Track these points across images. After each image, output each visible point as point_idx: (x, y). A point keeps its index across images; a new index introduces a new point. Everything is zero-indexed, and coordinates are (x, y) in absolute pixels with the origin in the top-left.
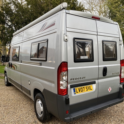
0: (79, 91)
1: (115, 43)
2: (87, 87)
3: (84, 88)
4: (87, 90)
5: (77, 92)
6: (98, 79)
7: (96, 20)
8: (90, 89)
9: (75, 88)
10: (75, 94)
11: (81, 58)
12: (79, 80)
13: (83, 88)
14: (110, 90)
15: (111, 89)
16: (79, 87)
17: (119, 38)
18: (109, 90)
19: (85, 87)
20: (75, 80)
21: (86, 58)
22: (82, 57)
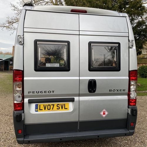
0: (43, 109)
1: (117, 45)
2: (59, 105)
3: (54, 105)
4: (58, 108)
5: (40, 110)
6: (79, 95)
7: (79, 14)
8: (63, 108)
9: (39, 104)
10: (36, 111)
11: (46, 66)
12: (44, 94)
13: (52, 105)
14: (104, 114)
15: (106, 113)
16: (45, 104)
17: (129, 37)
18: (102, 113)
19: (56, 104)
20: (36, 94)
21: (56, 66)
22: (48, 65)
